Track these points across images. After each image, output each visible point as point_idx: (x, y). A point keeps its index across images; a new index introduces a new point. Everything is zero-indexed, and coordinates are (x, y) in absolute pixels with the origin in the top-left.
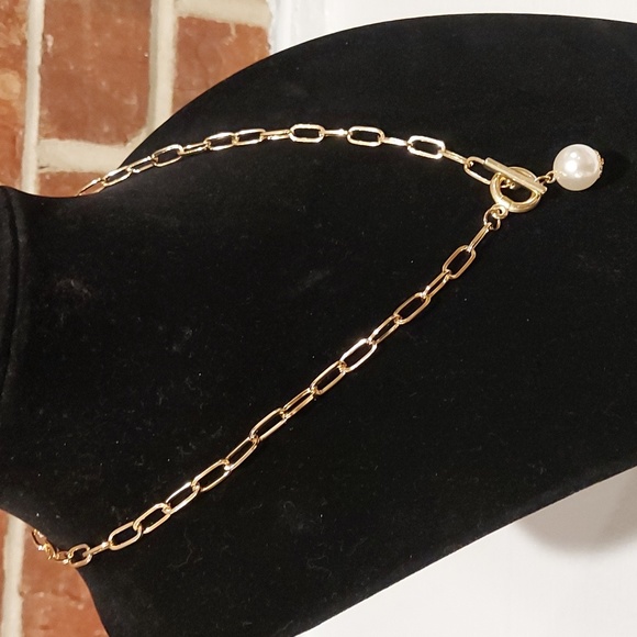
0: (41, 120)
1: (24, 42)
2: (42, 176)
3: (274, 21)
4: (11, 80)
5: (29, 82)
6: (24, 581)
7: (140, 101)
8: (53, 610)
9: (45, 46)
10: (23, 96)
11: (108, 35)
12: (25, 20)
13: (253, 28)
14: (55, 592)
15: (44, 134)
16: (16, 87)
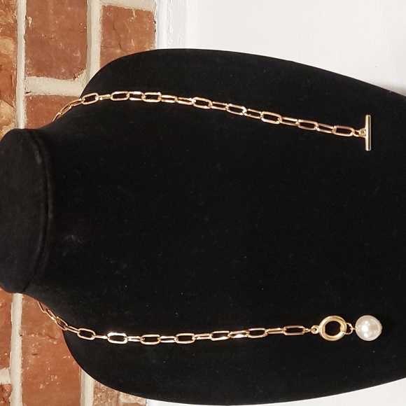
0: (26, 65)
1: (16, 21)
2: (27, 98)
3: (157, 7)
4: (9, 43)
5: (19, 45)
6: (22, 328)
7: (82, 53)
8: (39, 344)
9: (27, 23)
10: (16, 52)
11: (63, 17)
12: (16, 9)
13: (145, 11)
14: (40, 334)
15: (28, 74)
16: (12, 47)
